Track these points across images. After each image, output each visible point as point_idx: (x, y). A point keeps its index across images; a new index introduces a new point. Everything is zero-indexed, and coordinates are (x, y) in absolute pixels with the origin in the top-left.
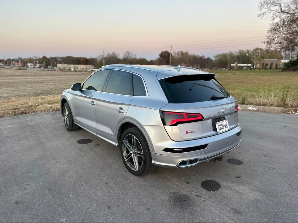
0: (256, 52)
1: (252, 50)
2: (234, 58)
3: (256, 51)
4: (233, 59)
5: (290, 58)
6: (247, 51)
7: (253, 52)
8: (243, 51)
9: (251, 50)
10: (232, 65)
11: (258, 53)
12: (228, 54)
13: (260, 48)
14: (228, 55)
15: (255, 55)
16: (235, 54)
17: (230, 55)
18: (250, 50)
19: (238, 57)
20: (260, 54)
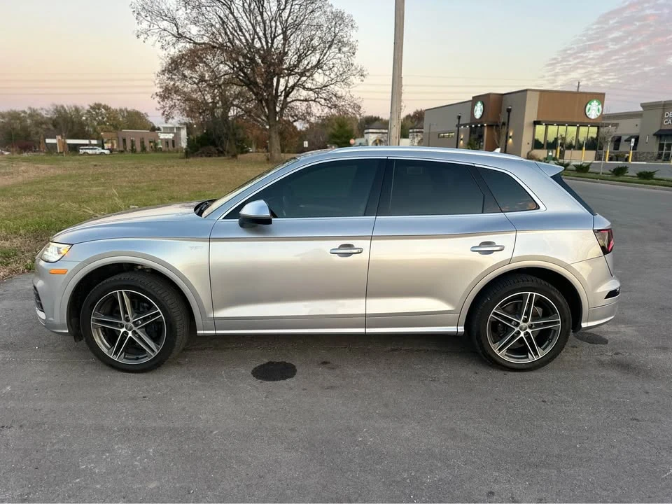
0: (97, 113)
1: (87, 108)
2: (45, 123)
3: (97, 111)
4: (44, 126)
5: (175, 131)
6: (73, 109)
7: (89, 111)
8: (62, 107)
9: (83, 108)
10: (48, 141)
11: (102, 114)
12: (24, 112)
13: (103, 104)
14: (27, 116)
15: (95, 120)
16: (44, 113)
17: (31, 116)
18: (81, 108)
19: (55, 123)
20: (108, 118)
